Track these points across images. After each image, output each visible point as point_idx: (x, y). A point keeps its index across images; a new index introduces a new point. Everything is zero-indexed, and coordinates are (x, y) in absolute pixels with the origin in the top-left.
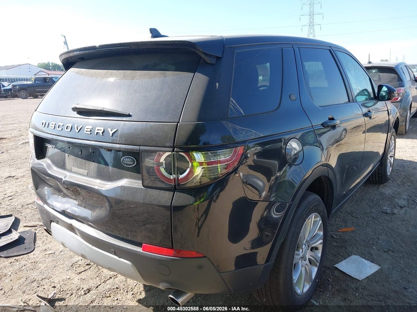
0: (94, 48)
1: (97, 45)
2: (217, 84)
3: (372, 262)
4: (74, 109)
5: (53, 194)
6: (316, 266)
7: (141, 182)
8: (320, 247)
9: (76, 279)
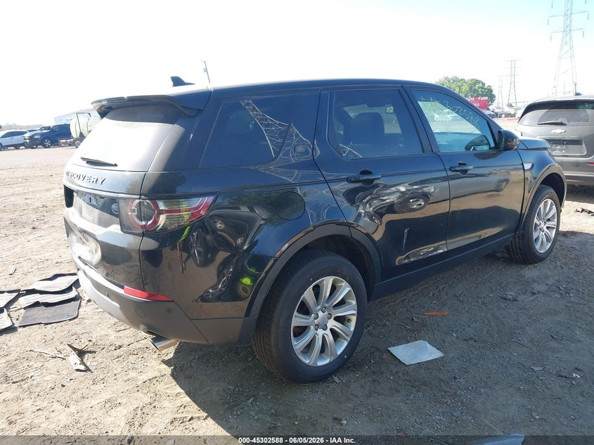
0: (121, 99)
1: (125, 96)
2: (192, 135)
3: (438, 349)
4: (84, 159)
5: (77, 242)
6: (346, 340)
7: (119, 227)
8: (354, 319)
9: (113, 336)
